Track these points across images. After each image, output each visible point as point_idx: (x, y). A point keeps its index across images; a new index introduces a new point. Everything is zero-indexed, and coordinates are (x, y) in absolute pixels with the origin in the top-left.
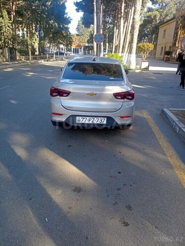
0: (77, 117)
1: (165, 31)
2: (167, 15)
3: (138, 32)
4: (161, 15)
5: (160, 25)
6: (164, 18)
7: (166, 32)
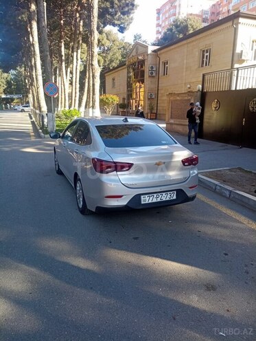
0: (142, 197)
1: (114, 79)
2: (111, 61)
3: (99, 81)
4: (105, 61)
5: (107, 72)
6: (108, 64)
7: (116, 81)
